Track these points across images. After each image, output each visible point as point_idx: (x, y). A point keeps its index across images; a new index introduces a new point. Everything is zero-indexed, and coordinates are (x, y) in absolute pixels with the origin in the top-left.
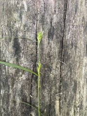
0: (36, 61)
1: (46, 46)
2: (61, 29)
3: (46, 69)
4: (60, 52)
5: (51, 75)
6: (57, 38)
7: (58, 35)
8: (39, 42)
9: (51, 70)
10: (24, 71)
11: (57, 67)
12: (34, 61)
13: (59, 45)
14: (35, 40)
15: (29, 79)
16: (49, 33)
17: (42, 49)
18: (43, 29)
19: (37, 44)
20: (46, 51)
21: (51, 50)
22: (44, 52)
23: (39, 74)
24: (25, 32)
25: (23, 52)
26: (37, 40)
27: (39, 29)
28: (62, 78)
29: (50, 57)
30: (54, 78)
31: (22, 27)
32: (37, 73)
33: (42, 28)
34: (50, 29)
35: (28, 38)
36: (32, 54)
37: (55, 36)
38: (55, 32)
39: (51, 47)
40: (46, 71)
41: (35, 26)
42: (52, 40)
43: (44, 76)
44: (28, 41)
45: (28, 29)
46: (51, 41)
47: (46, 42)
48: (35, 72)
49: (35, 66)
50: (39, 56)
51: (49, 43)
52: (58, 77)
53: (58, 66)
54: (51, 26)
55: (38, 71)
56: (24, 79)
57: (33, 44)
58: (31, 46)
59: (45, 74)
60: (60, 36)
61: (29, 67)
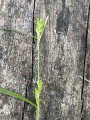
0: (32, 76)
1: (53, 46)
2: (84, 12)
3: (53, 93)
4: (80, 59)
5: (63, 105)
6: (75, 30)
7: (77, 25)
8: (39, 38)
9: (62, 96)
10: (7, 96)
11: (74, 89)
12: (29, 77)
13: (79, 44)
14: (31, 34)
15: (16, 114)
16: (58, 21)
17: (45, 52)
18: (47, 12)
19: (34, 42)
21: (63, 55)
22: (49, 59)
23: (38, 103)
24: (11, 17)
25: (5, 57)
26: (34, 33)
27: (39, 11)
28: (85, 112)
29: (60, 68)
30: (70, 112)
31: (4, 7)
32: (34, 101)
34: (62, 13)
35: (17, 29)
36: (24, 63)
37: (70, 27)
38: (71, 18)
39: (62, 48)
40: (51, 97)
41: (31, 6)
44: (17, 36)
45: (16, 12)
46: (62, 37)
47: (52, 39)
48: (29, 99)
49: (30, 87)
50: (38, 67)
51: (58, 40)
52: (77, 111)
53: (78, 87)
54: (64, 6)
56: (7, 113)
57: (26, 42)
58: (23, 46)
59: (50, 104)
60: (81, 26)
61: (17, 88)
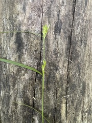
0: (41, 58)
1: (52, 42)
2: (70, 23)
3: (52, 68)
4: (67, 49)
5: (57, 74)
6: (65, 33)
7: (66, 30)
8: (44, 37)
9: (57, 69)
10: (27, 69)
11: (63, 66)
12: (39, 59)
13: (67, 40)
14: (40, 35)
15: (32, 79)
16: (55, 27)
17: (48, 45)
18: (49, 22)
19: (42, 40)
20: (52, 47)
21: (58, 47)
22: (50, 49)
23: (43, 73)
24: (29, 25)
25: (26, 48)
26: (42, 34)
27: (45, 22)
28: (69, 78)
29: (56, 54)
30: (61, 78)
31: (25, 20)
32: (42, 72)
33: (47, 22)
34: (57, 23)
35: (32, 32)
36: (36, 51)
37: (62, 31)
38: (63, 26)
39: (57, 43)
40: (51, 70)
41: (40, 19)
42: (59, 35)
43: (49, 76)
44: (32, 36)
45: (32, 22)
46: (57, 37)
47: (52, 37)
48: (39, 71)
49: (39, 64)
50: (44, 54)
51: (55, 38)
52: (65, 78)
53: (66, 65)
54: (58, 19)
55: (43, 69)
56: (27, 78)
57: (37, 39)
58: (36, 41)
59: (50, 73)
60: (68, 30)
61: (32, 65)
